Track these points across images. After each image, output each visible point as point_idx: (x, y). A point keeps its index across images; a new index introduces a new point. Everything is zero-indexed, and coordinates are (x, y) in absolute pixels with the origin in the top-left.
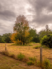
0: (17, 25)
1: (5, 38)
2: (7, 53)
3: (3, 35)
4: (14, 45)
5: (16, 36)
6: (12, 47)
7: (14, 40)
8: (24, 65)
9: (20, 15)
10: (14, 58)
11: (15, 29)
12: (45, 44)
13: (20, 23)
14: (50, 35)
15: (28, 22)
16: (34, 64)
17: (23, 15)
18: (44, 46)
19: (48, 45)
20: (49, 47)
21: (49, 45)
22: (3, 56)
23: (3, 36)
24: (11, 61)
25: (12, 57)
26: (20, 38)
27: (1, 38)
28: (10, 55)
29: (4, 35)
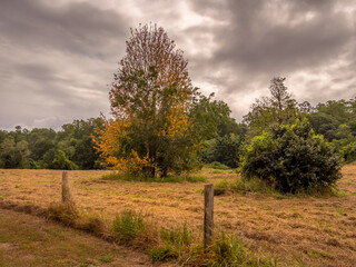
0: (128, 78)
1: (73, 144)
2: (69, 213)
3: (64, 127)
4: (112, 178)
5: (125, 133)
6: (103, 186)
7: (114, 155)
8: (138, 260)
9: (145, 28)
10: (100, 236)
11: (119, 101)
12: (259, 175)
13: (145, 69)
14: (284, 130)
15: (184, 65)
16: (176, 257)
17: (161, 30)
18: (255, 181)
19: (272, 178)
20: (277, 188)
21: (278, 178)
22: (52, 227)
23: (62, 136)
24: (83, 246)
25: (92, 229)
26: (143, 146)
27: (53, 142)
28: (81, 222)
29: (71, 126)
